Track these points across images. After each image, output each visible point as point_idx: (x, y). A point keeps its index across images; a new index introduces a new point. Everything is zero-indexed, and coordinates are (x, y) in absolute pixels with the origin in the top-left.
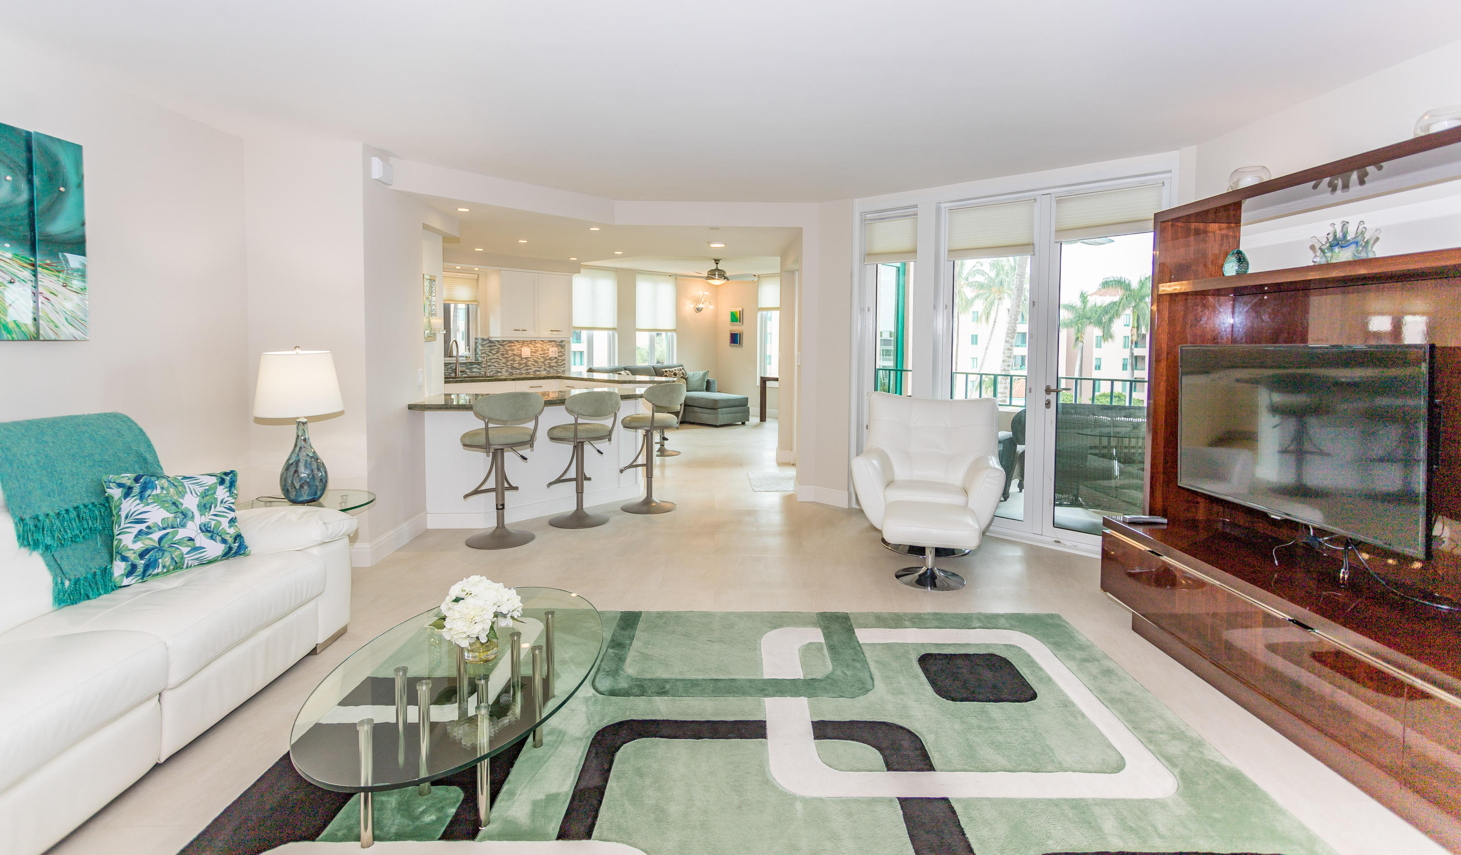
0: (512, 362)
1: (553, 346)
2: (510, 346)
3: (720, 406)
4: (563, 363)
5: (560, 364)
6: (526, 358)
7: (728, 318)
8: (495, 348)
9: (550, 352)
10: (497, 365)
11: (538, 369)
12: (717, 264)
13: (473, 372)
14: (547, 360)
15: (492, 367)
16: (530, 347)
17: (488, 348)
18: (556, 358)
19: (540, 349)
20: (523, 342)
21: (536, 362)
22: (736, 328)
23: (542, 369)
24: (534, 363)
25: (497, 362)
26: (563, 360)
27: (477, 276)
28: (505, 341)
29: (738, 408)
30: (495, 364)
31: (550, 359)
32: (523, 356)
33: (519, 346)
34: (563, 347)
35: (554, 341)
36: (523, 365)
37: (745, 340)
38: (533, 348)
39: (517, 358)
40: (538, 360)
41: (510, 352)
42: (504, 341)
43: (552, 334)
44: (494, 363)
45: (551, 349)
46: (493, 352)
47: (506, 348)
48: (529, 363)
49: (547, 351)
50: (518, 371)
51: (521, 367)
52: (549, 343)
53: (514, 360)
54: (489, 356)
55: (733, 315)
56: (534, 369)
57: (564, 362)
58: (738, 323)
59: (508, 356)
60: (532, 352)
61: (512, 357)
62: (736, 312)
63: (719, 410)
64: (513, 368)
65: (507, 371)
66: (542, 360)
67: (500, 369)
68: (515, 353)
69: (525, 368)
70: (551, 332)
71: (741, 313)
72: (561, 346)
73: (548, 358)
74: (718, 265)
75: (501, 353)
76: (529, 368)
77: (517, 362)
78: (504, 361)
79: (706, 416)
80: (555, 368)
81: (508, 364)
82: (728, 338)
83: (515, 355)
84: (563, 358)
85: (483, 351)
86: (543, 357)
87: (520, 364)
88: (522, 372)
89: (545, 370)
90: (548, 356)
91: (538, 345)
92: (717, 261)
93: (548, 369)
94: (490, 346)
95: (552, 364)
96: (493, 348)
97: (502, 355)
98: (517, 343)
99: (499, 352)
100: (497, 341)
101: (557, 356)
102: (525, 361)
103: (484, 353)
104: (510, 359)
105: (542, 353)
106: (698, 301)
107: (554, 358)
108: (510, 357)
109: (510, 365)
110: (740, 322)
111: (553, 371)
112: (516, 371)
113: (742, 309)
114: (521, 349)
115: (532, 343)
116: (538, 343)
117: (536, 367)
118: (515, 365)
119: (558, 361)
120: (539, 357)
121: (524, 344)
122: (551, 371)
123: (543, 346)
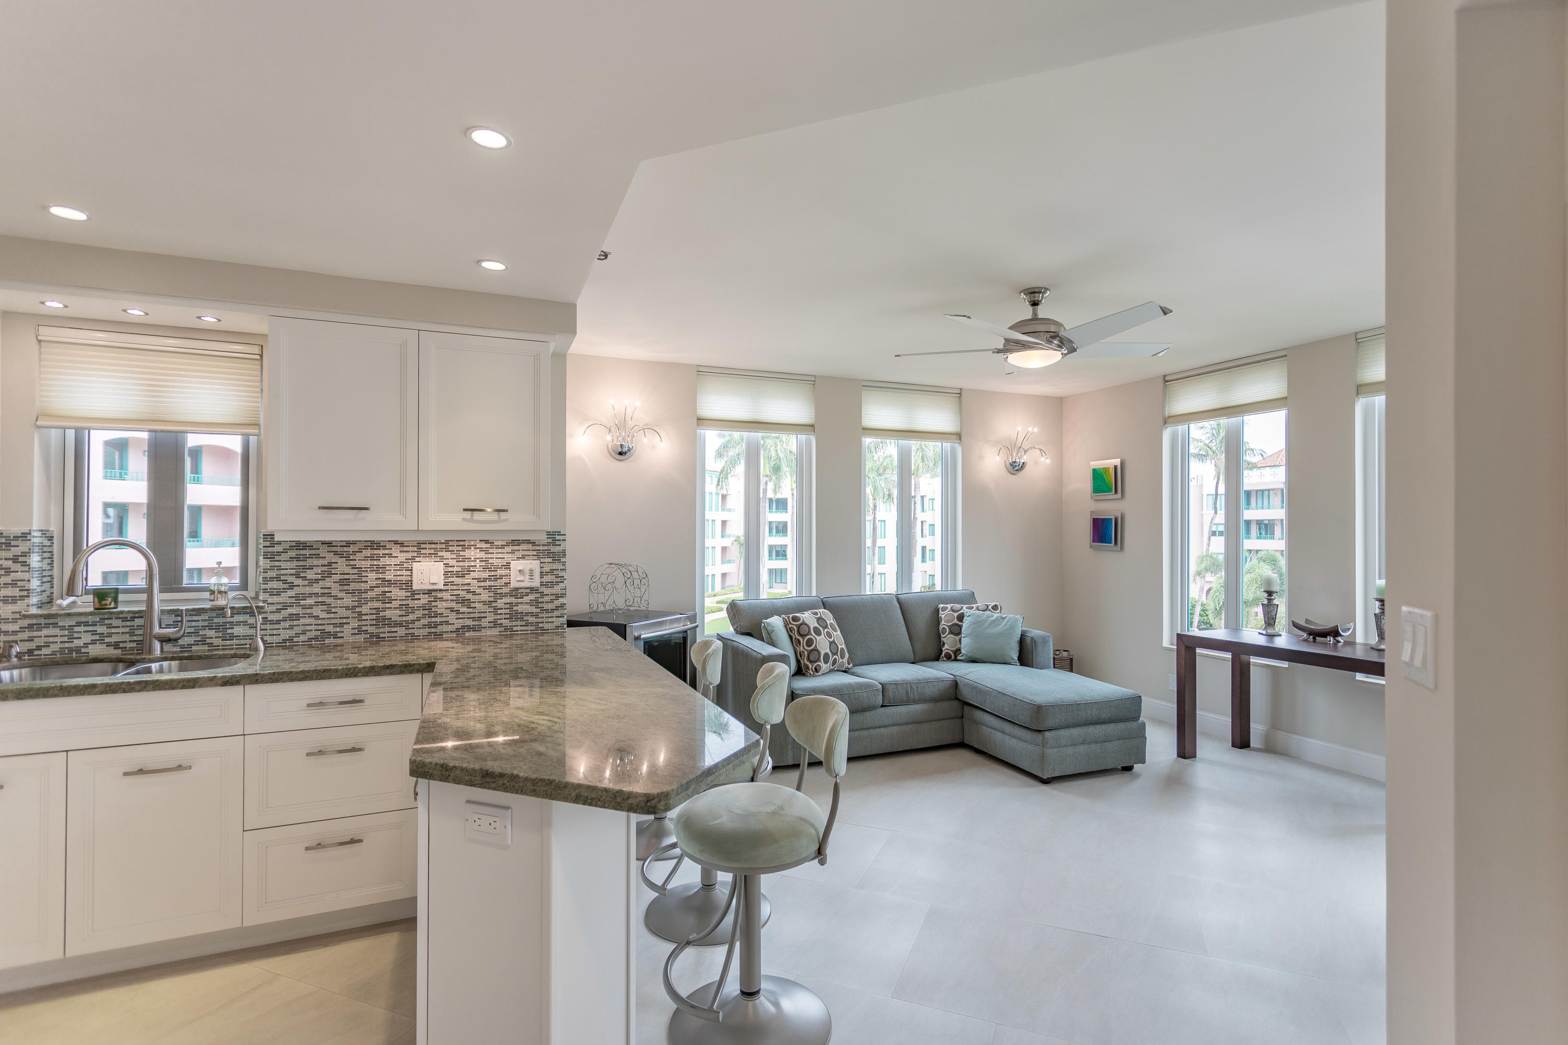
0: (378, 605)
1: (523, 557)
2: (372, 558)
3: (1050, 723)
4: (557, 603)
5: (548, 607)
6: (429, 592)
7: (1085, 484)
8: (315, 562)
9: (514, 572)
10: (323, 615)
11: (470, 623)
12: (1035, 304)
13: (232, 637)
14: (502, 595)
15: (302, 621)
16: (442, 559)
17: (294, 564)
18: (532, 590)
19: (478, 563)
20: (419, 545)
21: (464, 602)
22: (1109, 508)
23: (484, 623)
24: (456, 606)
25: (323, 603)
26: (558, 597)
27: (256, 350)
28: (354, 543)
29: (1110, 728)
30: (317, 611)
31: (516, 593)
32: (415, 587)
33: (402, 557)
34: (558, 557)
35: (528, 542)
36: (418, 613)
37: (1131, 533)
38: (453, 563)
39: (397, 593)
40: (469, 596)
41: (372, 576)
42: (348, 544)
43: (471, 520)
44: (311, 607)
45: (516, 565)
46: (310, 575)
47: (358, 564)
48: (441, 606)
49: (503, 572)
50: (401, 631)
51: (411, 617)
52: (508, 549)
53: (385, 598)
54: (292, 586)
55: (1098, 476)
56: (459, 624)
57: (561, 600)
58: (1111, 495)
59: (363, 586)
60: (449, 574)
61: (377, 590)
62: (1106, 470)
63: (1047, 734)
64: (381, 621)
65: (360, 631)
66: (485, 596)
67: (335, 625)
68: (389, 576)
69: (425, 621)
70: (468, 515)
71: (1119, 473)
72: (549, 554)
73: (505, 590)
74: (1039, 307)
75: (338, 577)
76: (438, 620)
77: (395, 604)
78: (348, 600)
79: (1013, 743)
80: (532, 619)
81: (365, 609)
82: (1085, 530)
83: (390, 583)
84: (557, 589)
85: (271, 574)
86: (486, 588)
87: (408, 610)
88: (416, 632)
89: (495, 624)
90: (507, 584)
91: (472, 553)
92: (1034, 296)
93: (504, 622)
94: (297, 558)
95: (520, 608)
96: (310, 562)
97: (343, 582)
98: (395, 548)
99: (330, 574)
100: (324, 543)
101: (536, 583)
102: (424, 600)
103: (278, 578)
104: (370, 594)
105: (486, 575)
106: (1011, 446)
107: (528, 591)
108: (372, 588)
109: (371, 614)
110: (1116, 492)
111: (523, 628)
112: (393, 629)
113: (1122, 463)
114: (410, 566)
115: (450, 548)
116: (473, 548)
117: (464, 618)
118: (388, 613)
119: (540, 600)
120: (472, 589)
121: (423, 551)
122: (515, 629)
123: (490, 556)
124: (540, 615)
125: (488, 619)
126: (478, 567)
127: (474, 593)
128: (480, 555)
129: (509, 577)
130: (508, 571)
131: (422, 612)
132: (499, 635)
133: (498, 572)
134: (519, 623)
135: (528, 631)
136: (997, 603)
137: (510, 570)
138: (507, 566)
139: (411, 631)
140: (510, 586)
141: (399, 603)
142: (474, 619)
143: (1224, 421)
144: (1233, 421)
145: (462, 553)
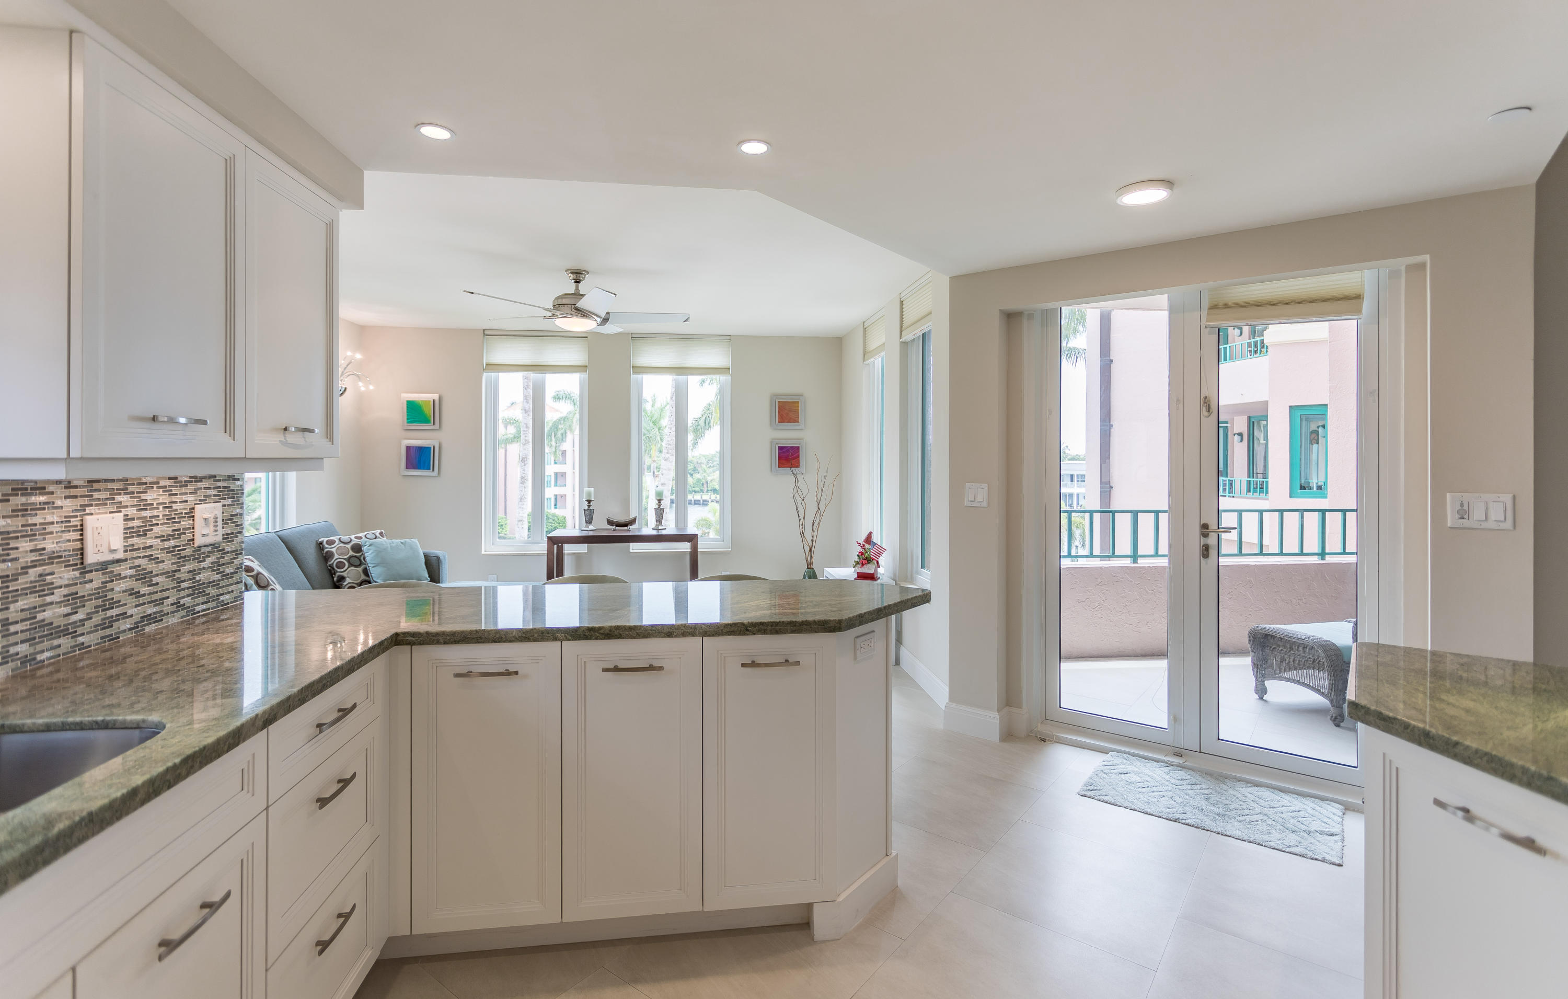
0: (34, 601)
1: (207, 499)
2: (24, 511)
4: (237, 564)
5: (229, 570)
6: (106, 566)
7: (397, 415)
9: (198, 522)
11: (151, 610)
12: (577, 282)
14: (185, 560)
16: (120, 507)
18: (215, 547)
19: (161, 512)
20: (92, 484)
21: (144, 576)
22: (424, 437)
23: (166, 607)
24: (136, 586)
26: (237, 554)
31: (199, 554)
32: (90, 558)
34: (237, 497)
35: (209, 476)
36: (90, 606)
37: (449, 460)
38: (132, 512)
39: (61, 573)
40: (151, 566)
41: (26, 546)
45: (200, 512)
48: (118, 589)
49: (186, 523)
50: (66, 644)
51: (80, 615)
52: (193, 487)
53: (42, 587)
55: (413, 408)
56: (138, 614)
57: (239, 559)
58: (429, 426)
60: (129, 533)
61: (33, 573)
62: (422, 402)
64: (38, 631)
66: (167, 566)
68: (50, 545)
69: (97, 619)
70: (281, 436)
71: (437, 406)
72: (229, 493)
73: (189, 551)
76: (114, 612)
77: (58, 594)
80: (213, 591)
81: (14, 612)
82: (398, 457)
83: (51, 557)
84: (236, 543)
86: (169, 551)
87: (76, 602)
88: (86, 640)
89: (178, 605)
90: (191, 541)
91: (151, 496)
93: (187, 601)
95: (202, 577)
98: (60, 491)
101: (218, 536)
102: (97, 579)
104: (23, 582)
105: (169, 530)
107: (210, 549)
108: (25, 569)
109: (23, 620)
110: (434, 424)
111: (204, 607)
112: (56, 642)
113: (440, 399)
114: (79, 523)
115: (131, 489)
116: (155, 486)
117: (144, 604)
118: (47, 615)
119: (222, 561)
120: (155, 553)
121: (96, 495)
122: (198, 609)
123: (174, 499)
124: (222, 584)
125: (170, 601)
126: (161, 517)
127: (157, 561)
128: (164, 498)
129: (192, 530)
130: (192, 522)
131: (94, 602)
132: (182, 622)
133: (182, 523)
134: (201, 599)
135: (209, 609)
136: (382, 531)
137: (193, 520)
138: (191, 515)
139: (81, 639)
140: (194, 544)
141: (65, 591)
142: (154, 602)
143: (532, 375)
144: (539, 376)
145: (143, 497)
